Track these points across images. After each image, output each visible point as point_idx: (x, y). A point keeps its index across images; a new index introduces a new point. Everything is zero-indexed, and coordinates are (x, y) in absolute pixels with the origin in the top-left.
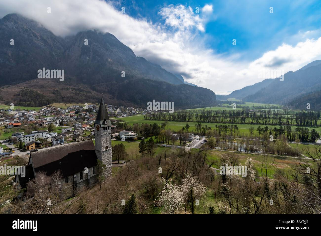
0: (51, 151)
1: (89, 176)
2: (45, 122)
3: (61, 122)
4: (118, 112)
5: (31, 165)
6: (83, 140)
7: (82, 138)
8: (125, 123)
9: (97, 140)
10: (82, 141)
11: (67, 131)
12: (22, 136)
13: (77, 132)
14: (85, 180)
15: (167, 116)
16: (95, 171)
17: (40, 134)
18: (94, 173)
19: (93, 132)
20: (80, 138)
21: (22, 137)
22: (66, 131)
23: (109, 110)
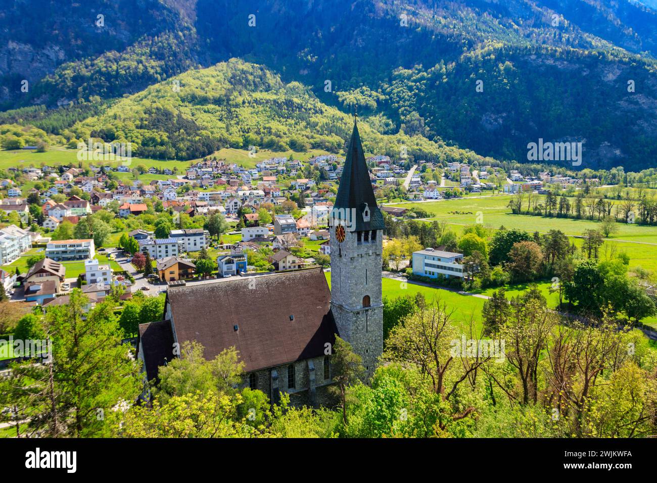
0: (213, 289)
1: (314, 381)
2: (202, 206)
3: (241, 208)
4: (411, 182)
5: (169, 323)
6: (297, 268)
7: (297, 261)
8: (435, 224)
9: (338, 270)
10: (295, 271)
11: (256, 235)
12: (150, 241)
13: (281, 241)
14: (302, 392)
15: (612, 202)
16: (330, 369)
17: (189, 239)
18: (328, 378)
19: (326, 247)
20: (291, 262)
21: (149, 243)
22: (254, 236)
23: (379, 174)
